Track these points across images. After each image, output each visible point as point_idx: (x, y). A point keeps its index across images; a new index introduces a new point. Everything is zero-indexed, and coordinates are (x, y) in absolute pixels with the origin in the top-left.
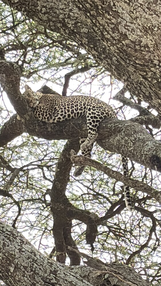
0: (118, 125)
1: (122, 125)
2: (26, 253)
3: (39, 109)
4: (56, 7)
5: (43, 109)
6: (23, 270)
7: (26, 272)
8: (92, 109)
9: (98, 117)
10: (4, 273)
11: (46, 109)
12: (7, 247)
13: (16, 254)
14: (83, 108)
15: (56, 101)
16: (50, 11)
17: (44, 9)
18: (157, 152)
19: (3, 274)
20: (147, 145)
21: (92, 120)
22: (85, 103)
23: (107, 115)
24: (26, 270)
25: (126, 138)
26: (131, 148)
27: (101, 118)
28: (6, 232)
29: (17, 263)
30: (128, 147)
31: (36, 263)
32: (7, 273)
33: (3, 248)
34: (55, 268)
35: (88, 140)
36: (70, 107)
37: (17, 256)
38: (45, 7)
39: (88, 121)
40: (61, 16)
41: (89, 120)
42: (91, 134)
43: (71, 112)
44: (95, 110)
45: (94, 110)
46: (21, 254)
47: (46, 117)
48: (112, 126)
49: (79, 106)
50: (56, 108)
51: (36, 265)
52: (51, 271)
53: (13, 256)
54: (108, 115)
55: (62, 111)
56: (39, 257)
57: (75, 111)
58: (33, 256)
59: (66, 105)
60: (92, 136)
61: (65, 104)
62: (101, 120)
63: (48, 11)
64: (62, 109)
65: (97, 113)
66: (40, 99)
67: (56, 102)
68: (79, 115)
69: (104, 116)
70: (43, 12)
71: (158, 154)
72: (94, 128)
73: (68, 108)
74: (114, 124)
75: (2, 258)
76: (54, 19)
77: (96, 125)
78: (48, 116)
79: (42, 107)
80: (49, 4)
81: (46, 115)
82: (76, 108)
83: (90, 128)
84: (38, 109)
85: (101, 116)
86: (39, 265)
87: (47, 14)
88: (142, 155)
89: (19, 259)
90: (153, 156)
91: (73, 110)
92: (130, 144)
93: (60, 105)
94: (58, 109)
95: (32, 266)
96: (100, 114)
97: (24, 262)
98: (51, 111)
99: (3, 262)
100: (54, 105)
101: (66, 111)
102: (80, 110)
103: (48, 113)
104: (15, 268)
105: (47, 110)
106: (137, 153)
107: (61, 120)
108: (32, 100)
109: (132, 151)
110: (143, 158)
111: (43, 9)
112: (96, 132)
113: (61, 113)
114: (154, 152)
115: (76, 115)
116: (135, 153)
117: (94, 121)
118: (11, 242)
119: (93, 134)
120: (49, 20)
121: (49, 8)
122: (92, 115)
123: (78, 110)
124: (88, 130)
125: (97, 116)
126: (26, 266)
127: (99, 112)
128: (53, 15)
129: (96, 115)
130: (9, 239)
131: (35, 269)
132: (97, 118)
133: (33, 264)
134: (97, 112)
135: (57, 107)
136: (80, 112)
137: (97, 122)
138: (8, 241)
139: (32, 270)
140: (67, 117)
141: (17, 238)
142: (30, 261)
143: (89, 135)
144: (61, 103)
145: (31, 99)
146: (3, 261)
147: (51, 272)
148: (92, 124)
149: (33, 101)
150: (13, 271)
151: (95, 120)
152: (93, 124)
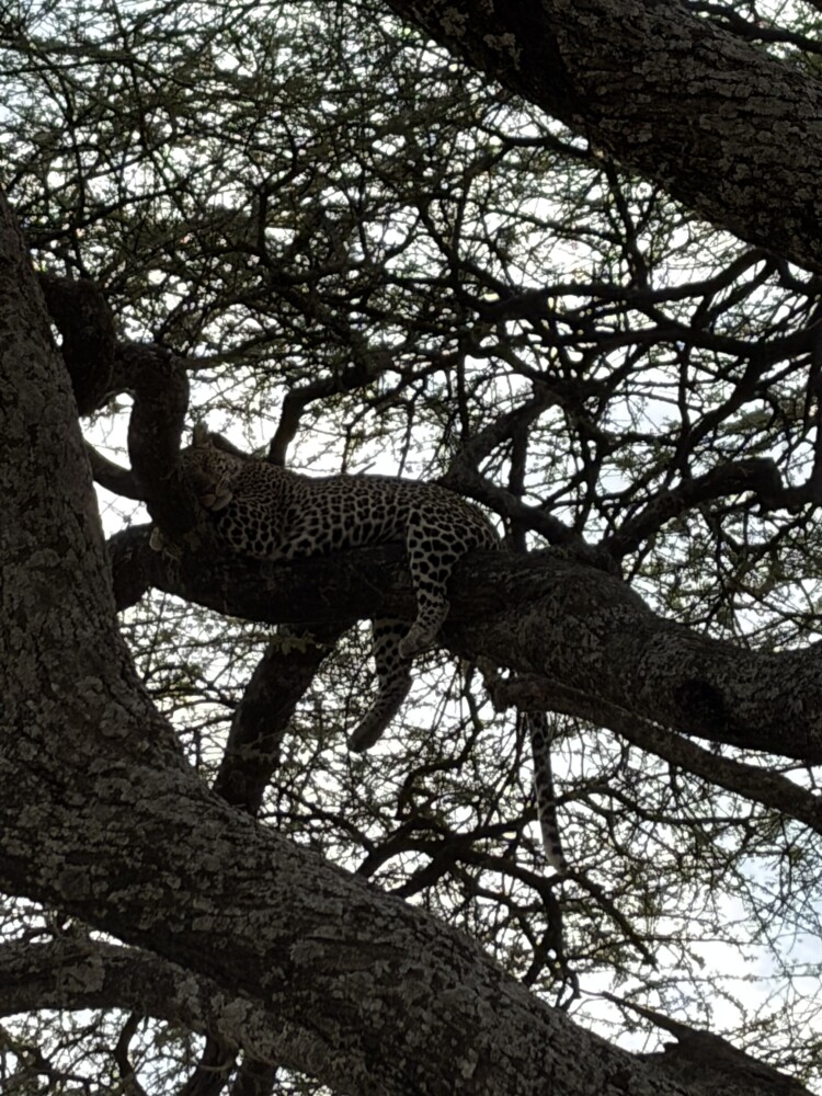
0: (528, 575)
1: (542, 573)
2: (515, 1013)
3: (239, 514)
4: (786, 160)
5: (252, 513)
6: (508, 1070)
7: (520, 1078)
8: (424, 516)
9: (448, 544)
10: (433, 1080)
11: (264, 515)
12: (447, 991)
13: (481, 1014)
14: (385, 512)
15: (291, 489)
16: (764, 174)
17: (742, 170)
18: (703, 670)
19: (432, 1084)
20: (656, 644)
21: (427, 555)
22: (393, 497)
23: (476, 537)
24: (521, 1071)
25: (572, 619)
26: (593, 656)
27: (457, 548)
28: (439, 938)
29: (489, 1045)
30: (580, 652)
31: (553, 1047)
32: (448, 1080)
33: (435, 993)
34: (619, 1066)
35: (421, 624)
36: (342, 506)
37: (485, 1021)
38: (748, 161)
39: (413, 561)
40: (802, 193)
41: (418, 555)
42: (429, 603)
43: (346, 524)
44: (435, 519)
45: (430, 522)
46: (501, 1014)
47: (265, 544)
48: (504, 577)
49: (373, 505)
50: (293, 511)
51: (556, 1055)
52: (607, 1074)
53: (470, 1021)
54: (481, 539)
55: (315, 522)
56: (559, 1027)
57: (357, 520)
58: (541, 1022)
59: (329, 499)
60: (431, 612)
61: (324, 498)
62: (457, 556)
63: (757, 173)
64: (314, 513)
65: (442, 532)
66: (239, 478)
67: (294, 492)
68: (371, 533)
69: (467, 542)
70: (737, 177)
71: (709, 675)
72: (436, 584)
73: (337, 509)
74: (513, 572)
75: (432, 1028)
76: (775, 203)
77: (444, 573)
78: (271, 538)
79: (250, 509)
80: (762, 151)
81: (265, 537)
82: (362, 510)
83: (423, 585)
84: (233, 514)
85: (457, 539)
86: (563, 1055)
87: (750, 185)
88: (642, 679)
89: (494, 1032)
90: (690, 684)
91: (352, 517)
92: (589, 642)
93: (307, 502)
94: (302, 514)
95: (542, 1058)
96: (453, 532)
97: (511, 1043)
98: (277, 521)
99: (433, 1043)
100: (287, 501)
101: (330, 521)
102: (375, 515)
103: (269, 530)
104: (480, 1063)
105: (267, 518)
106: (617, 672)
107: (309, 552)
108: (214, 486)
109: (598, 665)
110: (647, 689)
111: (739, 166)
112: (444, 597)
113: (312, 528)
114: (690, 669)
115: (361, 532)
116: (610, 672)
117: (433, 559)
118: (459, 972)
119: (435, 605)
120: (757, 206)
121: (761, 166)
122: (425, 539)
123: (367, 516)
124: (417, 589)
125: (443, 541)
126: (519, 1059)
127: (447, 528)
128: (772, 190)
129: (439, 538)
130: (449, 961)
131: (553, 1067)
132: (444, 548)
133: (544, 1052)
134: (440, 526)
135: (299, 507)
136: (375, 522)
137: (445, 563)
138: (448, 968)
139: (541, 1072)
140: (330, 538)
141: (477, 959)
142: (533, 1040)
143: (420, 607)
144: (312, 494)
145: (213, 482)
146: (433, 1038)
147: (608, 1078)
148: (428, 568)
149: (217, 488)
150: (474, 1074)
151: (440, 554)
152: (432, 569)
